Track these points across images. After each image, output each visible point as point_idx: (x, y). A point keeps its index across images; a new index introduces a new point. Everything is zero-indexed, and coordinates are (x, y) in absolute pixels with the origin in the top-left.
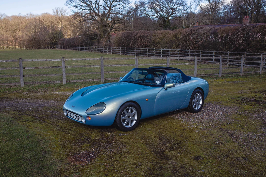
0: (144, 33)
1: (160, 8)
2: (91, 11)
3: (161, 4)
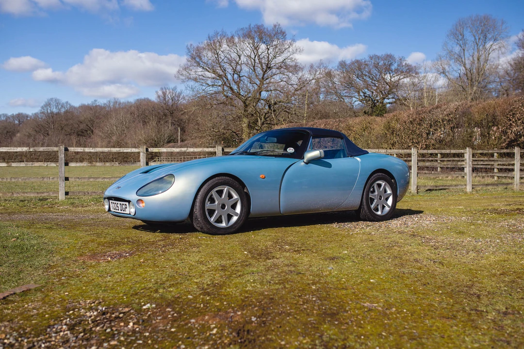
0: (325, 125)
1: (365, 81)
2: (226, 88)
3: (367, 74)
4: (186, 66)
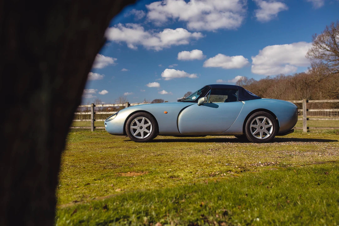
4: (313, 49)
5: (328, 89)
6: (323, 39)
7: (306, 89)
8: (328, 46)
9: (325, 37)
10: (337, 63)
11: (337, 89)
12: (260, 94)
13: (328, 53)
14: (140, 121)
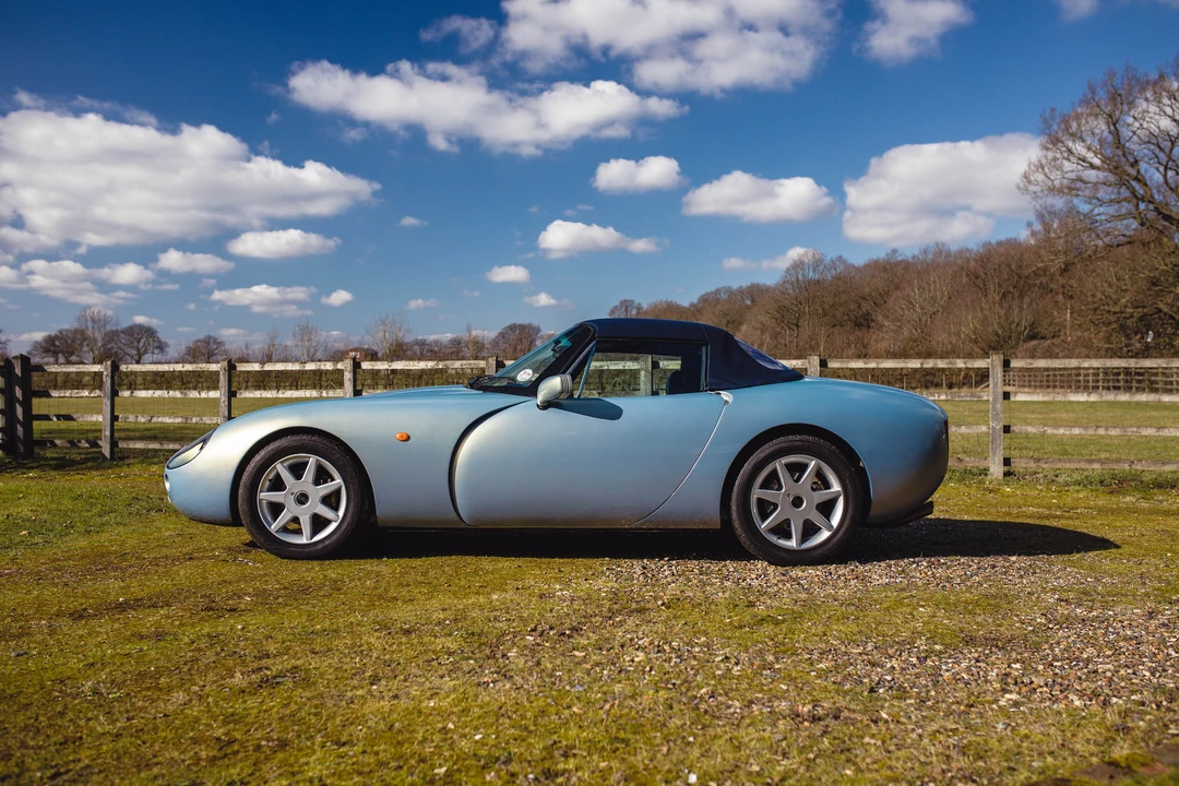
4: (1044, 161)
5: (1090, 299)
6: (1079, 125)
7: (1021, 297)
8: (1096, 153)
9: (1083, 121)
10: (1124, 211)
11: (1123, 301)
12: (864, 309)
13: (1092, 175)
14: (297, 470)
